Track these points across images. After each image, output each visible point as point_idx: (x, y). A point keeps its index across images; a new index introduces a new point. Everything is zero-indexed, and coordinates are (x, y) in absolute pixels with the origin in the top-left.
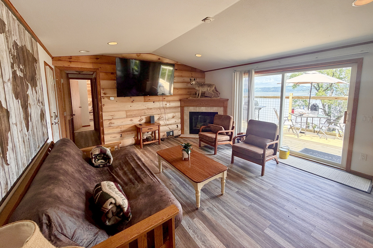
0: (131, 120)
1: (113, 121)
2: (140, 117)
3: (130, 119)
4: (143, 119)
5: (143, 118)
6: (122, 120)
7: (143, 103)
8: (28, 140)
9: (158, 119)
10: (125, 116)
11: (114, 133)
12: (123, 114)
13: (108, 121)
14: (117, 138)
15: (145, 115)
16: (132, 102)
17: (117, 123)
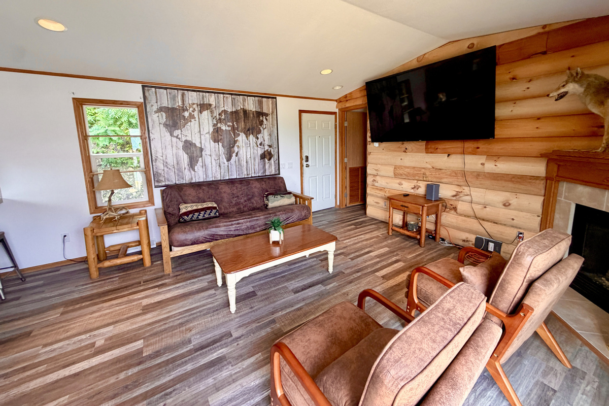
0: (400, 184)
1: (378, 178)
2: (416, 181)
3: (398, 181)
4: (420, 187)
5: (420, 185)
6: (388, 180)
7: (424, 155)
8: (227, 166)
9: (454, 196)
10: (392, 174)
11: (377, 197)
12: (390, 171)
13: (372, 176)
14: (379, 205)
15: (425, 179)
16: (405, 152)
17: (381, 182)
